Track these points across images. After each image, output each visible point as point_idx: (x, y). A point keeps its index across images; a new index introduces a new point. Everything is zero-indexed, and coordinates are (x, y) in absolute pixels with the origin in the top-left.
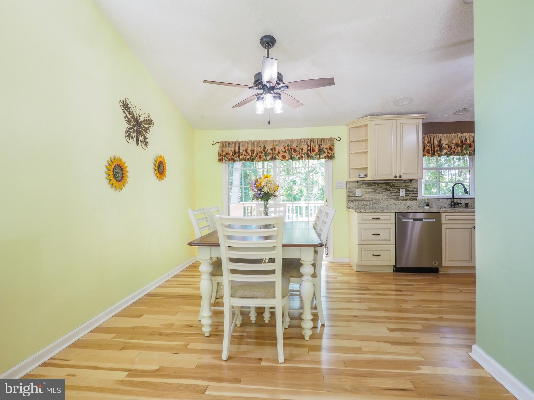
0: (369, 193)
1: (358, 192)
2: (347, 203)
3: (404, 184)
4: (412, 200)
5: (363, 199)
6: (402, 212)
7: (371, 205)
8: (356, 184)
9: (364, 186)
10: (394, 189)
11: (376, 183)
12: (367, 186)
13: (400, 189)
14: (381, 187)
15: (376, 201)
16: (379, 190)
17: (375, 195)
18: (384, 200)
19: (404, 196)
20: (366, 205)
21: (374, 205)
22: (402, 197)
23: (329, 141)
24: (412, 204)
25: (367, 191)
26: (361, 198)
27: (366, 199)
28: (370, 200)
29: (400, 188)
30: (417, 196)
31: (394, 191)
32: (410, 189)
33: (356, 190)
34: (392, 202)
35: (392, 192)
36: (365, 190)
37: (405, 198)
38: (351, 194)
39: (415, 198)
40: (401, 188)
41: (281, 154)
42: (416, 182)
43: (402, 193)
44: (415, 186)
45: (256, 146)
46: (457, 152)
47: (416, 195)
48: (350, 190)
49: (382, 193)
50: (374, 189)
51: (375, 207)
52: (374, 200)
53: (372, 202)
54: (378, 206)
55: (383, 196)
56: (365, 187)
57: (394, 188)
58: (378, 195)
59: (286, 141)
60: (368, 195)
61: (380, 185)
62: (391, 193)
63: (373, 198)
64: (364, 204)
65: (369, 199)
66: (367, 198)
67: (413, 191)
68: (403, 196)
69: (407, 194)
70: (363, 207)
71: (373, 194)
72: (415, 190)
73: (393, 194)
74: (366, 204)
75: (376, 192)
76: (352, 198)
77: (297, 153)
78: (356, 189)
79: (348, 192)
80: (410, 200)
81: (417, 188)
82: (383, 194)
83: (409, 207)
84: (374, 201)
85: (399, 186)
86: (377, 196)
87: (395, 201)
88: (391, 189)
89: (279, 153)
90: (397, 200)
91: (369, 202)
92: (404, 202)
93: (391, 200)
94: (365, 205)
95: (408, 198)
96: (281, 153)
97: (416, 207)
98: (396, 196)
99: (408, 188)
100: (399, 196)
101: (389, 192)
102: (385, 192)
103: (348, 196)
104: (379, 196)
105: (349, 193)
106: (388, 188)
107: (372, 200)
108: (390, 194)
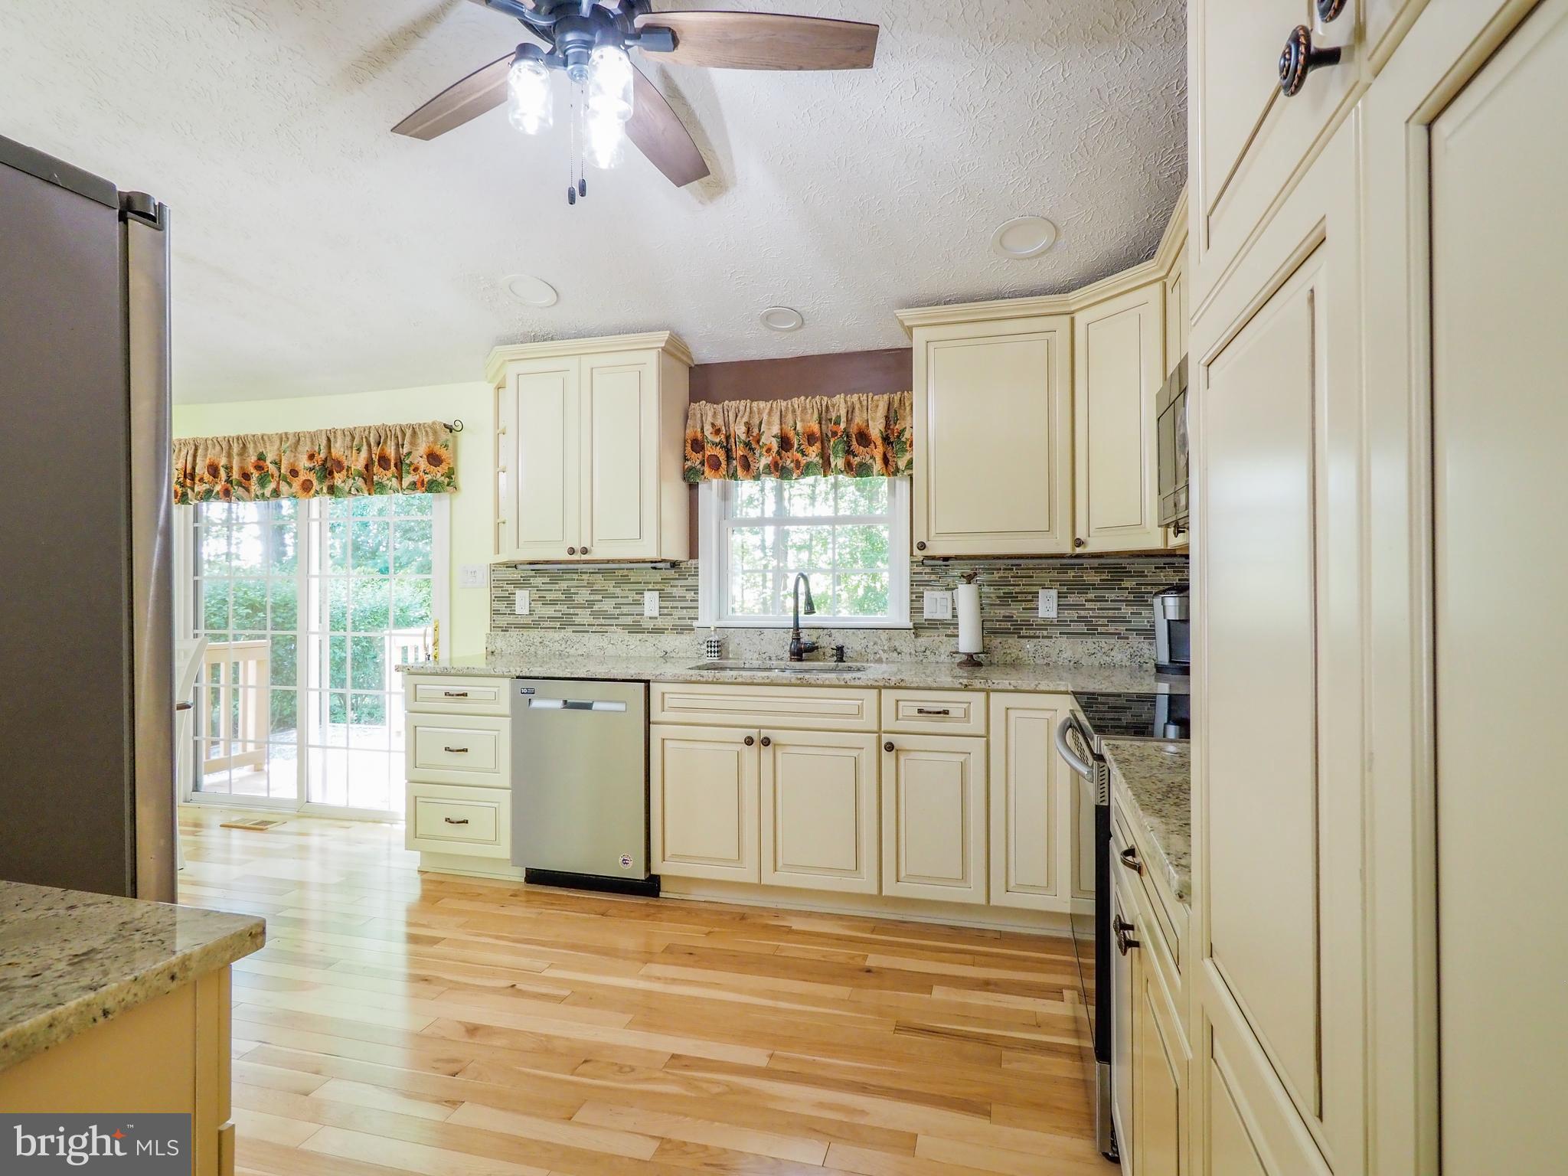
0: (554, 602)
1: (522, 600)
2: (488, 638)
3: (657, 576)
4: (682, 629)
5: (535, 625)
6: (528, 675)
7: (556, 644)
8: (515, 575)
9: (538, 581)
10: (627, 593)
11: (575, 571)
12: (547, 580)
13: (646, 593)
14: (590, 584)
15: (573, 632)
16: (584, 595)
17: (572, 611)
18: (598, 629)
19: (656, 614)
20: (541, 643)
21: (563, 646)
22: (650, 618)
23: (427, 432)
24: (677, 643)
25: (549, 596)
26: (529, 620)
27: (547, 624)
28: (555, 628)
29: (644, 590)
30: (697, 619)
31: (628, 597)
32: (677, 592)
33: (515, 594)
34: (620, 635)
35: (620, 601)
36: (543, 594)
37: (660, 623)
38: (502, 606)
39: (689, 622)
40: (649, 590)
41: (302, 477)
42: (695, 568)
43: (651, 603)
44: (690, 582)
45: (238, 455)
46: (808, 465)
47: (691, 613)
48: (500, 593)
49: (591, 604)
50: (566, 592)
51: (568, 650)
52: (570, 629)
53: (557, 635)
54: (576, 650)
55: (593, 614)
56: (543, 583)
57: (627, 587)
58: (577, 611)
59: (313, 437)
60: (550, 611)
61: (585, 577)
62: (618, 606)
63: (565, 622)
64: (535, 641)
65: (552, 624)
66: (547, 621)
67: (683, 599)
68: (654, 616)
69: (665, 611)
70: (532, 649)
71: (564, 609)
72: (690, 595)
73: (625, 609)
74: (540, 640)
75: (574, 601)
76: (502, 621)
77: (344, 472)
78: (518, 592)
79: (494, 601)
80: (675, 629)
81: (695, 590)
82: (596, 608)
83: (666, 653)
84: (568, 632)
85: (641, 583)
86: (578, 615)
87: (629, 632)
88: (618, 591)
89: (294, 473)
90: (635, 629)
91: (551, 634)
92: (652, 639)
93: (619, 630)
94: (538, 644)
95: (667, 622)
96: (301, 473)
97: (689, 654)
98: (633, 615)
99: (668, 590)
100: (643, 615)
101: (613, 602)
102: (602, 601)
103: (496, 612)
104: (584, 617)
105: (497, 605)
106: (610, 586)
107: (562, 628)
108: (614, 608)
